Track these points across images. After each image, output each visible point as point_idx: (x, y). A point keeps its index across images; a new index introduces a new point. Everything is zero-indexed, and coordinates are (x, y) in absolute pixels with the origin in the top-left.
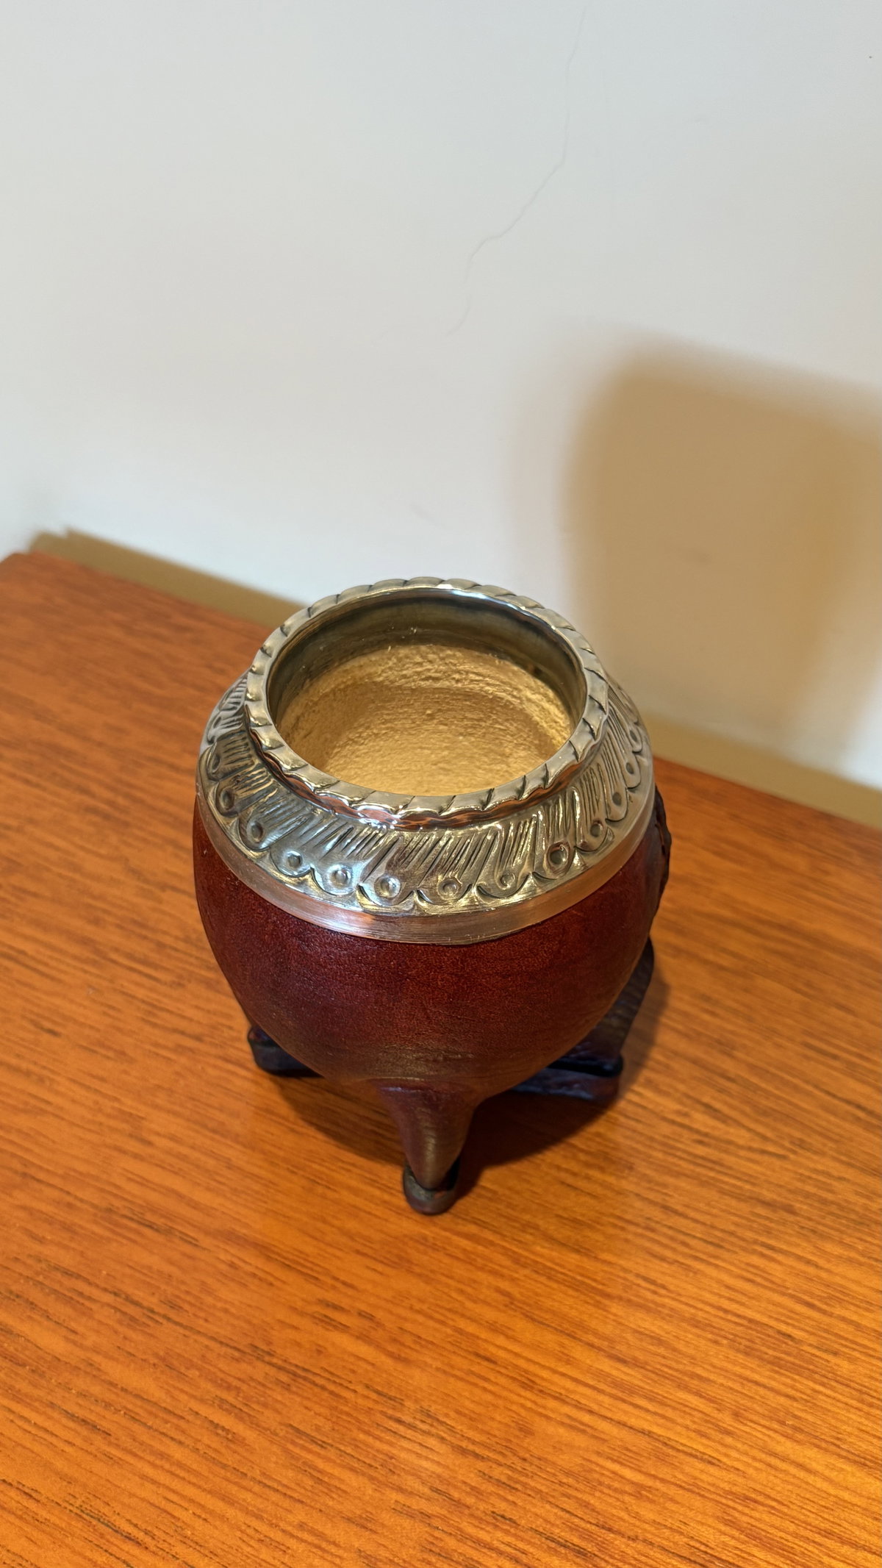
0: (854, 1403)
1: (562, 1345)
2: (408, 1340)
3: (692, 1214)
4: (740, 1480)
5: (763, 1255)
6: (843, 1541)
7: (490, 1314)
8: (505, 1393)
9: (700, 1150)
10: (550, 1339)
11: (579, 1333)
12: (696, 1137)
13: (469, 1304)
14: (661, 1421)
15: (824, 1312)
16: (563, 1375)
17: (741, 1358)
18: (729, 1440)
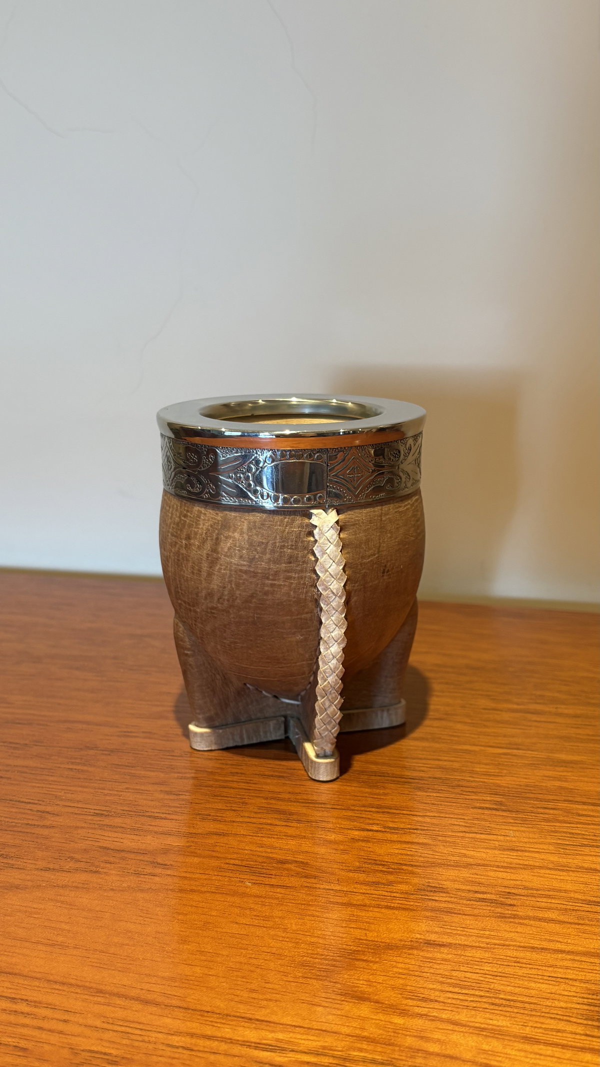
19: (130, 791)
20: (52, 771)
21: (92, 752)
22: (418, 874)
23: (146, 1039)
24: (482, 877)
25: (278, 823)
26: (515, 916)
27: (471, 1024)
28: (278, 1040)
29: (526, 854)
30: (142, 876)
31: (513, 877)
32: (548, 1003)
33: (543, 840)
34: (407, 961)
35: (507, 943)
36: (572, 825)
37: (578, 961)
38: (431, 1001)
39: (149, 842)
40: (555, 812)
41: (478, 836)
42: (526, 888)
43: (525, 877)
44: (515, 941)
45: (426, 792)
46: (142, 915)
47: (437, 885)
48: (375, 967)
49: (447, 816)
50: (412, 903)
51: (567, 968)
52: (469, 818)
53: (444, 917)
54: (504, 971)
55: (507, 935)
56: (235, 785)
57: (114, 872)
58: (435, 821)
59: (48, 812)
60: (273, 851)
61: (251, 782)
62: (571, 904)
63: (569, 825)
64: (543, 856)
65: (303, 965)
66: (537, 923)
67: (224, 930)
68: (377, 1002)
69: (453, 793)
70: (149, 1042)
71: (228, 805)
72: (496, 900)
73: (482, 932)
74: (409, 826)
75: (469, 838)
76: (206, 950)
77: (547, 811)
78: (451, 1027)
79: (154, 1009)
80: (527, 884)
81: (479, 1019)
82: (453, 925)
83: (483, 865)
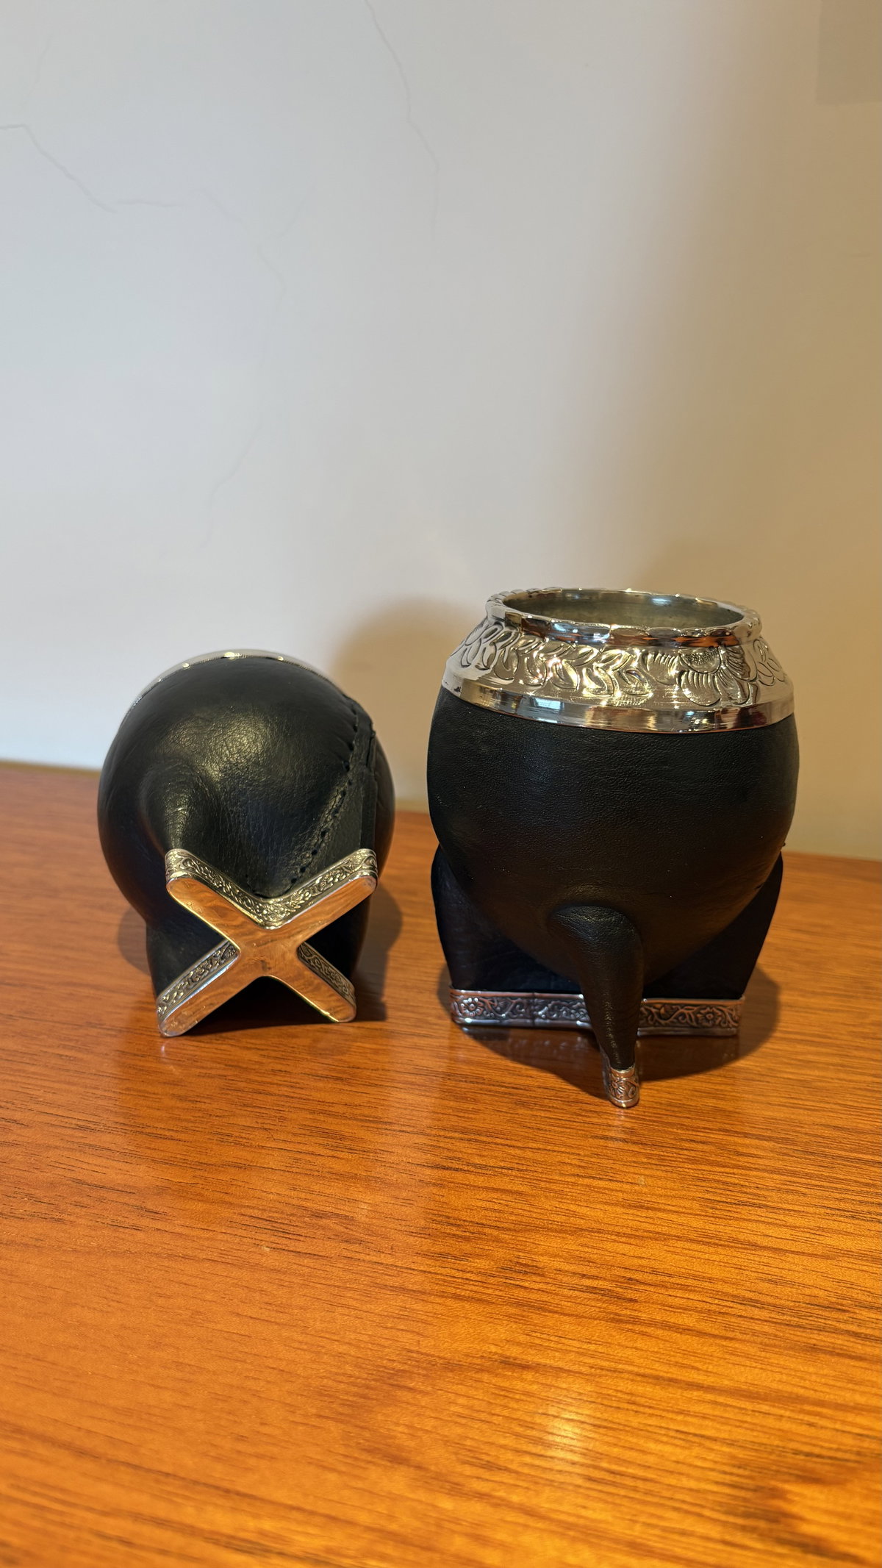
19: (132, 1092)
20: (36, 1057)
21: (93, 1031)
22: (506, 1242)
23: (68, 1520)
24: (595, 1251)
25: (323, 1151)
26: (635, 1321)
27: (554, 1516)
28: (262, 1533)
29: (660, 1215)
30: (121, 1230)
31: (639, 1252)
32: (672, 1481)
33: (684, 1193)
34: (472, 1392)
35: (620, 1366)
36: (727, 1170)
37: (721, 1404)
38: (500, 1469)
39: (141, 1175)
40: (706, 1147)
41: (596, 1183)
42: (655, 1272)
43: (656, 1254)
44: (631, 1364)
45: (532, 1109)
46: (109, 1295)
47: (530, 1263)
48: (424, 1401)
49: (556, 1148)
50: (490, 1291)
51: (704, 1417)
52: (587, 1153)
53: (534, 1316)
54: (610, 1419)
55: (621, 1353)
56: (274, 1089)
57: (82, 1221)
58: (539, 1156)
59: (15, 1121)
60: (308, 1196)
61: (298, 1085)
62: (716, 1301)
63: (722, 1170)
64: (683, 1219)
65: (322, 1393)
66: (666, 1333)
67: (219, 1327)
68: (419, 1467)
69: (568, 1113)
70: (71, 1527)
71: (260, 1121)
72: (610, 1291)
73: (585, 1346)
74: (502, 1164)
75: (582, 1185)
76: (186, 1361)
77: (693, 1145)
78: (522, 1519)
79: (89, 1466)
80: (657, 1265)
81: (566, 1508)
82: (546, 1330)
83: (599, 1231)
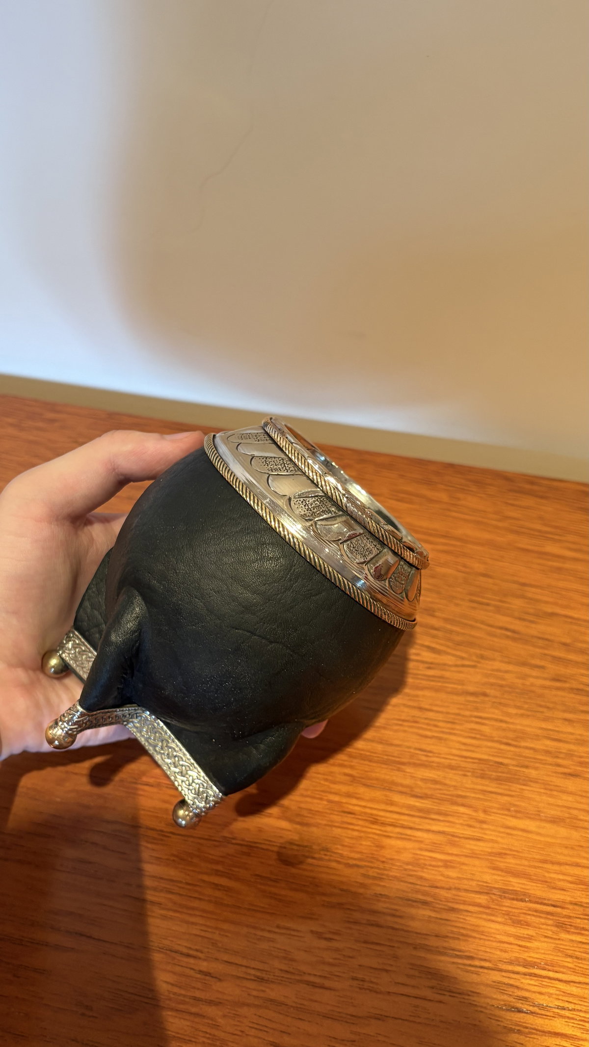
0: (542, 791)
1: (386, 796)
2: (305, 813)
3: (435, 708)
4: (496, 845)
5: (477, 723)
6: (553, 863)
7: (344, 789)
8: (364, 829)
9: (431, 672)
10: (378, 794)
11: (394, 788)
12: (426, 665)
13: (332, 786)
14: (447, 824)
15: (516, 746)
16: (391, 812)
17: (479, 780)
18: (485, 826)
